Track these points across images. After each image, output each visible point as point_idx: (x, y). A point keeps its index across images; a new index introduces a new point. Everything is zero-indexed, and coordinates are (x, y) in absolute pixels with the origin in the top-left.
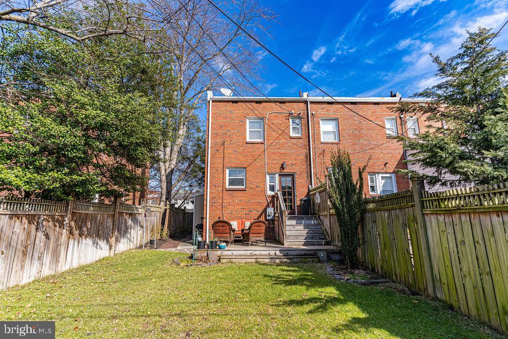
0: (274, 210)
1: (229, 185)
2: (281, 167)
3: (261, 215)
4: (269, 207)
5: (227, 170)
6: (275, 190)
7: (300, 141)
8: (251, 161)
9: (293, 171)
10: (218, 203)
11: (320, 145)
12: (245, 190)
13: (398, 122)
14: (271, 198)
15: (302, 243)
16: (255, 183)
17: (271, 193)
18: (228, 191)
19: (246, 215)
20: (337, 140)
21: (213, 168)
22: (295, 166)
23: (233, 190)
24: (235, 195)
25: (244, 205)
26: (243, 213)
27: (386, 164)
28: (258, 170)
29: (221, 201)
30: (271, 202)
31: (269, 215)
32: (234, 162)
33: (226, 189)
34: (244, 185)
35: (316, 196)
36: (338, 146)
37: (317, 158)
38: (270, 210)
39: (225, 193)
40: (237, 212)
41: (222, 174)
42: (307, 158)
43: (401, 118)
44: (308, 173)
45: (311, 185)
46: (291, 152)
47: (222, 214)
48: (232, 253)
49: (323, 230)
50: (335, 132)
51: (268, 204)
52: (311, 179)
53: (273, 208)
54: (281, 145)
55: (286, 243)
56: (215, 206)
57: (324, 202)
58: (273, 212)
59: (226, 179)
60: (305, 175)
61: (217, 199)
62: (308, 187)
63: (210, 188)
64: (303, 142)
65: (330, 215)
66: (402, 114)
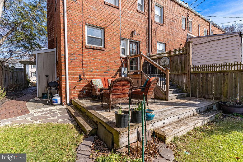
0: (127, 70)
1: (88, 43)
2: (131, 35)
3: (117, 73)
4: (123, 67)
5: (86, 27)
6: (125, 54)
7: (143, 16)
8: (109, 23)
9: (138, 39)
10: (77, 60)
11: (154, 24)
12: (104, 50)
13: (186, 21)
14: (124, 60)
15: (176, 97)
16: (112, 45)
17: (123, 56)
18: (87, 48)
19: (105, 73)
20: (162, 23)
21: (70, 20)
22: (140, 36)
23: (93, 49)
24: (95, 54)
25: (103, 64)
26: (102, 71)
27: (180, 45)
28: (114, 33)
29: (81, 58)
30: (124, 63)
31: (124, 74)
32: (93, 19)
33: (86, 46)
34: (102, 45)
35: (162, 60)
36: (162, 27)
37: (152, 33)
38: (124, 70)
39: (85, 50)
40: (97, 70)
41: (81, 30)
42: (147, 31)
43: (187, 19)
44: (147, 44)
45: (148, 52)
46: (138, 23)
47: (82, 72)
48: (164, 123)
49: (177, 86)
50: (160, 17)
51: (122, 64)
52: (148, 48)
53: (126, 68)
54: (131, 15)
55: (169, 98)
56: (75, 63)
57: (177, 64)
58: (126, 71)
59: (85, 36)
60: (145, 44)
61: (76, 56)
62: (147, 53)
63: (68, 43)
64: (145, 17)
65: (191, 74)
66: (188, 17)
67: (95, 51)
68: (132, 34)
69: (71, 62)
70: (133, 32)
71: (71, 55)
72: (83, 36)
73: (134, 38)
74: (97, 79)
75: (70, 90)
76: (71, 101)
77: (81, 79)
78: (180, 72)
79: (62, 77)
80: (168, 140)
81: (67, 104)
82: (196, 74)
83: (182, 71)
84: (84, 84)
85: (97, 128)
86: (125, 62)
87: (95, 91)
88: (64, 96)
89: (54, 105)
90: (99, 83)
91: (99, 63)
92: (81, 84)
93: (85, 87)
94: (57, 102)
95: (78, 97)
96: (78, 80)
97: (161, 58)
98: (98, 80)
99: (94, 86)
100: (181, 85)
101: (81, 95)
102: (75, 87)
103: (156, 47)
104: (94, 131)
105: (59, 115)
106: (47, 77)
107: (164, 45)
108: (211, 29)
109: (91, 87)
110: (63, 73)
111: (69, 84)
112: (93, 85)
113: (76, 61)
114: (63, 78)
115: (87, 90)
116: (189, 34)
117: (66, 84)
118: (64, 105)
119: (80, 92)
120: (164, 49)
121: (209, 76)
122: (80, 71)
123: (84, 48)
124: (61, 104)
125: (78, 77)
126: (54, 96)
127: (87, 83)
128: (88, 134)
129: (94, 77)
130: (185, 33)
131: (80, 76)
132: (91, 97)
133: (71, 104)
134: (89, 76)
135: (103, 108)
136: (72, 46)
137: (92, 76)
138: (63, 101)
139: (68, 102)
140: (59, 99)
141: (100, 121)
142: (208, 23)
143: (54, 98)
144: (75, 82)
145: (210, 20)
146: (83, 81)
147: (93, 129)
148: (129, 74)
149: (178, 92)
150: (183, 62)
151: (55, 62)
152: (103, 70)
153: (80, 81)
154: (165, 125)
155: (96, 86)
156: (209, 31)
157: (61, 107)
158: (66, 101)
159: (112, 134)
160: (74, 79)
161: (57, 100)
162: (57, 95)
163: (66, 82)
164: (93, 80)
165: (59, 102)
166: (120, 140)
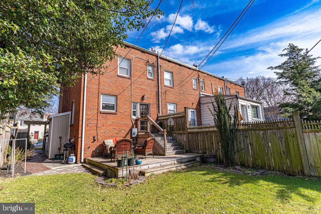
0: (138, 130)
1: (103, 109)
2: (141, 99)
3: (128, 134)
4: (134, 128)
5: (101, 96)
6: (136, 115)
7: (153, 82)
8: (121, 91)
9: (149, 102)
10: (93, 123)
11: (164, 88)
12: (116, 114)
13: (198, 81)
14: (135, 121)
15: (174, 153)
16: (123, 109)
17: (134, 117)
18: (102, 113)
19: (116, 134)
20: (172, 86)
21: (89, 92)
22: (150, 99)
23: (107, 114)
24: (108, 117)
25: (115, 126)
26: (114, 133)
27: (193, 104)
28: (126, 99)
29: (95, 122)
30: (134, 124)
31: (134, 134)
32: (108, 90)
33: (100, 112)
34: (115, 110)
35: (169, 121)
36: (172, 89)
37: (162, 95)
38: (135, 130)
39: (100, 115)
40: (110, 131)
41: (97, 99)
42: (157, 94)
43: (198, 79)
44: (157, 105)
45: (159, 113)
46: (148, 89)
47: (96, 133)
48: (148, 167)
49: (180, 143)
50: (170, 80)
51: (133, 125)
52: (159, 109)
53: (137, 129)
54: (141, 83)
55: (166, 154)
56: (90, 126)
57: (179, 124)
58: (137, 132)
59: (100, 103)
60: (155, 106)
61: (92, 121)
62: (157, 114)
63: (86, 110)
64: (155, 83)
65: (188, 133)
66: (199, 77)
67: (108, 116)
68: (143, 98)
69: (87, 125)
70: (143, 96)
71: (87, 119)
72: (98, 104)
73: (145, 101)
74: (108, 140)
75: (84, 150)
76: (85, 160)
77: (95, 140)
78: (182, 132)
79: (79, 138)
80: (147, 175)
81: (81, 162)
82: (191, 133)
83: (183, 131)
84: (97, 144)
85: (107, 172)
86: (136, 123)
87: (107, 150)
88: (79, 155)
89: (69, 164)
90: (110, 143)
91: (112, 125)
92: (95, 144)
93: (98, 147)
94: (72, 161)
95: (91, 156)
96: (92, 141)
97: (168, 119)
98: (110, 140)
99: (106, 146)
100: (182, 143)
101: (94, 154)
102: (89, 147)
103: (166, 107)
104: (105, 174)
105: (77, 169)
106: (60, 139)
107: (175, 105)
108: (226, 86)
109: (103, 146)
110: (80, 136)
111: (84, 145)
112: (105, 144)
113: (91, 125)
114: (80, 140)
115: (99, 149)
116: (201, 93)
117: (81, 145)
118: (78, 163)
119: (93, 151)
120: (176, 108)
121: (199, 135)
122: (94, 133)
123: (99, 113)
124: (76, 163)
125: (92, 139)
126: (70, 156)
127: (100, 144)
128: (100, 175)
129: (107, 138)
130: (197, 93)
131: (94, 137)
132: (103, 156)
133: (85, 162)
134: (102, 137)
135: (111, 162)
136: (89, 113)
137: (105, 137)
138: (78, 160)
139: (82, 161)
140: (74, 158)
141: (108, 167)
142: (222, 81)
143: (70, 157)
144: (90, 143)
145: (225, 78)
146: (96, 141)
147: (104, 172)
148: (139, 134)
149: (179, 149)
150: (183, 123)
151: (70, 124)
152: (115, 131)
153: (93, 141)
154: (149, 168)
155: (108, 146)
156: (224, 88)
157: (76, 165)
158: (81, 160)
159: (115, 172)
160: (89, 140)
161: (73, 159)
162: (73, 154)
163: (81, 143)
164: (106, 140)
165: (74, 161)
166: (119, 173)
